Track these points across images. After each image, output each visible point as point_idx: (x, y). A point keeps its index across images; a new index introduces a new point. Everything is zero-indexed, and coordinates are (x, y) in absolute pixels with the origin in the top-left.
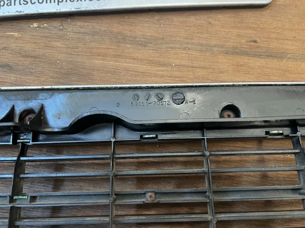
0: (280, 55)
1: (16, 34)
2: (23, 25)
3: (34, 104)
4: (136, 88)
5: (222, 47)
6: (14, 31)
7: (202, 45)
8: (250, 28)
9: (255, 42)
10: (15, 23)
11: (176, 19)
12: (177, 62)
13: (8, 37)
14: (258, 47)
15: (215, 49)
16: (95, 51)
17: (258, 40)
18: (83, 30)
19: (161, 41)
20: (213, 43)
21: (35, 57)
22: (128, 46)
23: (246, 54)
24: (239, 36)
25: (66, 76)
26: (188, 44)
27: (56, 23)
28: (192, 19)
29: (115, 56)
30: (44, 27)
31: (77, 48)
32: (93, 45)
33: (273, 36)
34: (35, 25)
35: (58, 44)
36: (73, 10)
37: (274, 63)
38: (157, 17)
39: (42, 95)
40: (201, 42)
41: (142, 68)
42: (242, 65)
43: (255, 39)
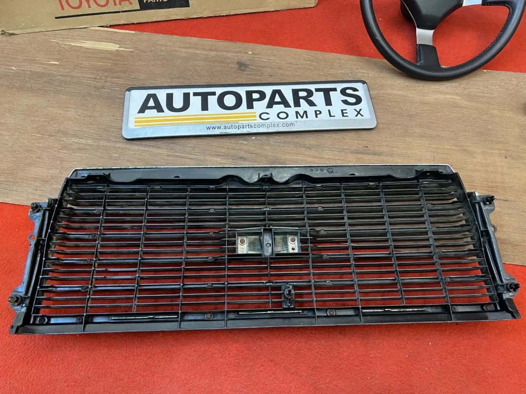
0: (380, 154)
1: (245, 142)
2: (247, 137)
3: (268, 173)
4: (311, 166)
5: (350, 150)
6: (243, 141)
7: (339, 148)
8: (364, 140)
9: (367, 147)
10: (243, 137)
11: (326, 135)
12: (327, 157)
13: (241, 143)
14: (368, 150)
15: (346, 151)
16: (286, 151)
17: (368, 146)
18: (278, 141)
19: (318, 147)
20: (345, 148)
21: (256, 154)
22: (302, 149)
23: (362, 153)
24: (358, 144)
25: (274, 162)
26: (332, 148)
27: (264, 137)
28: (334, 135)
29: (296, 154)
30: (259, 139)
31: (277, 149)
32: (284, 148)
33: (377, 144)
34: (254, 138)
35: (267, 148)
36: (275, 131)
37: (376, 158)
38: (316, 134)
39: (271, 169)
40: (339, 147)
41: (310, 159)
42: (360, 159)
43: (367, 145)
